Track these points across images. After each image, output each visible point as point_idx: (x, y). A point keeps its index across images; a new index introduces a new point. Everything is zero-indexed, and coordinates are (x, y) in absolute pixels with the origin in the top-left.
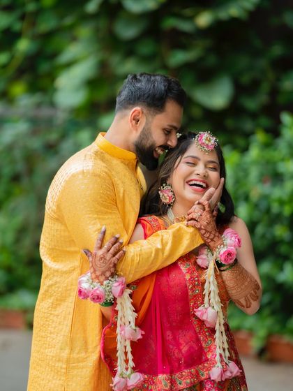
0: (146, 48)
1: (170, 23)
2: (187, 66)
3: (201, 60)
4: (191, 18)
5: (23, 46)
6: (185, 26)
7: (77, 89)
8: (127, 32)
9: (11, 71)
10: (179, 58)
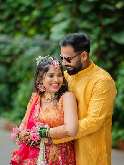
0: (92, 17)
1: (104, 6)
2: (110, 25)
3: (116, 23)
4: (114, 5)
5: (36, 13)
6: (111, 8)
7: (60, 33)
8: (85, 9)
9: (29, 24)
10: (107, 21)
